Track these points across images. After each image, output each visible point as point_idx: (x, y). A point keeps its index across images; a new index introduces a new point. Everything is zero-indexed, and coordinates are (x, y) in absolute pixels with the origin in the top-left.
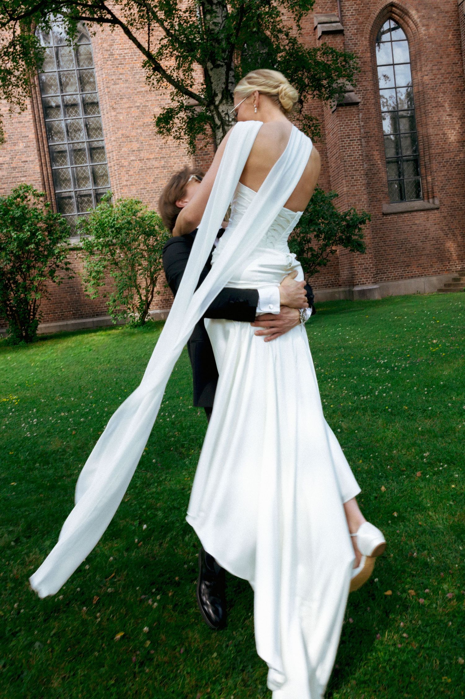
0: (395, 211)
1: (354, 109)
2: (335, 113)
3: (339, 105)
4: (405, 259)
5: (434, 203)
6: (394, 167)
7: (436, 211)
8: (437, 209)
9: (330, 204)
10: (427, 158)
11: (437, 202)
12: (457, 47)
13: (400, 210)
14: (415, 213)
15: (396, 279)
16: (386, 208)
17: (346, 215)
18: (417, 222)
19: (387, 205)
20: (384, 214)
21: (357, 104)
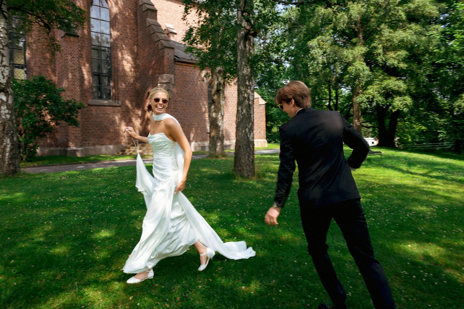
0: (95, 104)
1: (76, 39)
2: (64, 38)
3: (67, 34)
4: (100, 133)
5: (118, 103)
6: (96, 78)
7: (119, 108)
8: (120, 106)
9: (59, 94)
10: (116, 77)
11: (120, 102)
12: (135, 21)
13: (98, 104)
14: (107, 107)
15: (94, 145)
16: (91, 101)
17: (69, 102)
18: (108, 112)
19: (91, 100)
20: (89, 105)
21: (78, 36)
